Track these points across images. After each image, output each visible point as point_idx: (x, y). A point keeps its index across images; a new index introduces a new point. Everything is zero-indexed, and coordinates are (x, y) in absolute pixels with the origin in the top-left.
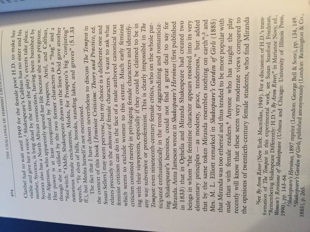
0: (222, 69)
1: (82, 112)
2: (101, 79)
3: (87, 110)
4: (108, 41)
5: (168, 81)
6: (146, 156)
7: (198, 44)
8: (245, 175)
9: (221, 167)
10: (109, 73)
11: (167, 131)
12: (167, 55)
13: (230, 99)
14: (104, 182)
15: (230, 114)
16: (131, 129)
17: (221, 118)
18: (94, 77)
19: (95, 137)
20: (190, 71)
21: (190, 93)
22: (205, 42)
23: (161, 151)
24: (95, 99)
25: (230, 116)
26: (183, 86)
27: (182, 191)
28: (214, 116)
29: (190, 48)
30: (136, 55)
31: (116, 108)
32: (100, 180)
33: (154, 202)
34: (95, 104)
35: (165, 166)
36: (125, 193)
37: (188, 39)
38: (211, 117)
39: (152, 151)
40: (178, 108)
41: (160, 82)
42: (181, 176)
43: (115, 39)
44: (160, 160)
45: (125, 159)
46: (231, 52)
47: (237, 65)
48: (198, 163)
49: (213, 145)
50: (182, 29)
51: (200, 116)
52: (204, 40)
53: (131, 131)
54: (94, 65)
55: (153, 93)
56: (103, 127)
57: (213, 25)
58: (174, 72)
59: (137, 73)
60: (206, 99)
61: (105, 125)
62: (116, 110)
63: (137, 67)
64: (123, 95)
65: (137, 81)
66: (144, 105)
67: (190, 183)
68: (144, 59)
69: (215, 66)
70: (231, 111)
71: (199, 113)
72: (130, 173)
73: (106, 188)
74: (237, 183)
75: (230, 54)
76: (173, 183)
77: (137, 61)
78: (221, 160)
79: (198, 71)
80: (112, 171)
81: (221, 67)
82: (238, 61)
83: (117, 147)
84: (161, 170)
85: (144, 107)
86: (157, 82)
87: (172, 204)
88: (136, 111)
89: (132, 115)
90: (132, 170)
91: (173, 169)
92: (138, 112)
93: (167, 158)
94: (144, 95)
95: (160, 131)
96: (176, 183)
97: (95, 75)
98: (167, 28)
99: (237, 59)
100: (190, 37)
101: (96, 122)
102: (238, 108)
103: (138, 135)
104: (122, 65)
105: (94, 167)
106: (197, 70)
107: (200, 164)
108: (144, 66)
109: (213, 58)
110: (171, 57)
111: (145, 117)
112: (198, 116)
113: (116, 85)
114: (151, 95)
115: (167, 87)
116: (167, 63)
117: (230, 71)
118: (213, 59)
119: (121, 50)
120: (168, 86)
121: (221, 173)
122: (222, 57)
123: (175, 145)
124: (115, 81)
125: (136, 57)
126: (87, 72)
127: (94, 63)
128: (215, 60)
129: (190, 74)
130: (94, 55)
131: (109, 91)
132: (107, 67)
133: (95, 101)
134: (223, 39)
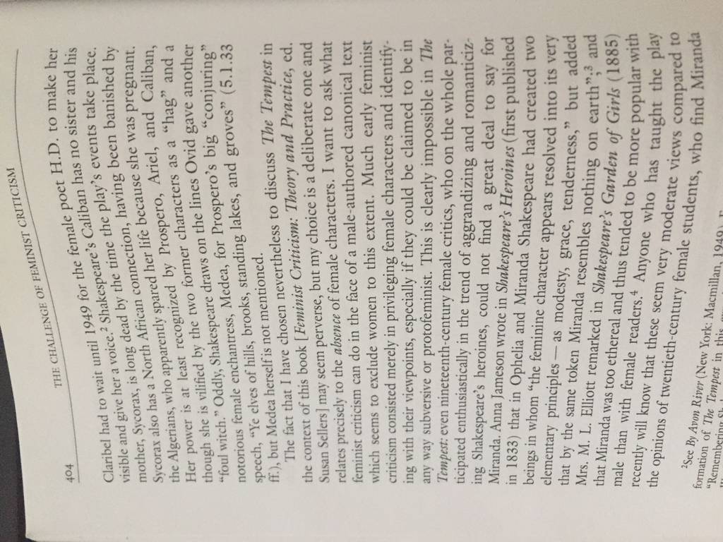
0: (633, 160)
1: (261, 271)
2: (311, 185)
3: (275, 265)
4: (329, 84)
5: (490, 191)
6: (428, 370)
7: (575, 96)
8: (663, 406)
9: (609, 390)
10: (333, 170)
11: (484, 313)
12: (491, 124)
13: (646, 237)
14: (322, 432)
15: (643, 272)
16: (391, 310)
17: (620, 282)
18: (292, 181)
19: (297, 329)
20: (550, 167)
21: (547, 223)
22: (594, 90)
23: (465, 358)
24: (294, 239)
25: (642, 277)
26: (530, 204)
27: (512, 444)
28: (602, 276)
29: (552, 106)
30: (406, 122)
31: (352, 259)
32: (311, 427)
33: (444, 471)
34: (295, 249)
35: (474, 391)
36: (374, 454)
37: (548, 81)
38: (596, 279)
39: (445, 358)
40: (512, 260)
41: (470, 193)
42: (512, 413)
43: (348, 78)
44: (463, 378)
45: (374, 378)
46: (658, 118)
47: (671, 150)
48: (554, 382)
49: (595, 342)
50: (531, 56)
51: (568, 278)
52: (590, 85)
53: (390, 314)
54: (290, 149)
55: (449, 222)
56: (318, 305)
57: (611, 48)
58: (509, 168)
59: (409, 170)
60: (587, 235)
61: (324, 300)
62: (352, 265)
63: (409, 154)
64: (370, 227)
65: (409, 192)
66: (427, 251)
67: (533, 427)
68: (429, 133)
69: (616, 154)
70: (646, 265)
71: (566, 269)
72: (388, 409)
73: (325, 445)
74: (644, 424)
75: (656, 122)
76: (491, 427)
77: (409, 139)
78: (611, 377)
79: (571, 166)
80: (343, 405)
81: (633, 156)
82: (676, 143)
83: (356, 350)
84: (463, 400)
85: (426, 257)
86: (463, 193)
87: (487, 473)
88: (406, 266)
89: (393, 275)
90: (391, 401)
91: (492, 396)
92: (410, 268)
93: (481, 374)
94: (427, 228)
95: (465, 313)
96: (498, 428)
97: (292, 175)
98: (491, 51)
99: (672, 136)
100: (553, 76)
101: (299, 294)
102: (664, 256)
103: (409, 322)
104: (368, 150)
105: (296, 398)
106: (568, 163)
107: (560, 384)
108: (429, 152)
109: (612, 134)
110: (503, 130)
111: (427, 280)
112: (562, 278)
113: (352, 201)
114: (445, 228)
115: (489, 207)
116: (490, 145)
117: (655, 166)
118: (613, 136)
119: (365, 109)
120: (491, 205)
121: (608, 403)
122: (636, 131)
123: (500, 343)
124: (350, 193)
125: (408, 127)
126: (272, 169)
127: (289, 144)
128: (618, 137)
129: (550, 173)
130: (290, 121)
131: (333, 217)
132: (328, 154)
133: (295, 244)
134: (638, 85)
